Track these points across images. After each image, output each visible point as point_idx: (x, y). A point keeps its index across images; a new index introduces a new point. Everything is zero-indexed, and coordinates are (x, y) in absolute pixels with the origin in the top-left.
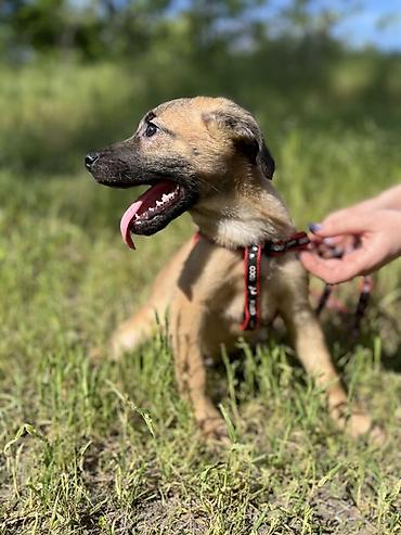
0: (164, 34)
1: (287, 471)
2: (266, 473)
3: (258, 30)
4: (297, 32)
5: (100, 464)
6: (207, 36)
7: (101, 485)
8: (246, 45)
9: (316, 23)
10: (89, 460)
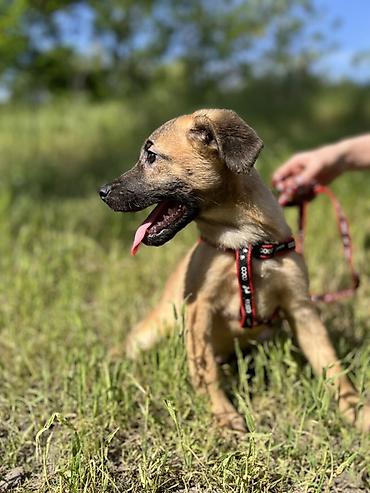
0: (162, 77)
1: (303, 462)
2: (283, 463)
3: (245, 70)
4: (280, 70)
5: (123, 454)
6: (199, 77)
7: (126, 474)
8: (235, 83)
9: (296, 61)
10: (112, 451)
